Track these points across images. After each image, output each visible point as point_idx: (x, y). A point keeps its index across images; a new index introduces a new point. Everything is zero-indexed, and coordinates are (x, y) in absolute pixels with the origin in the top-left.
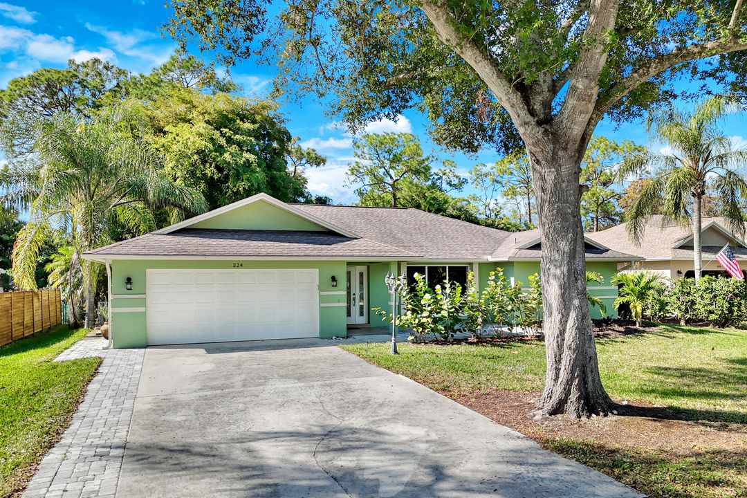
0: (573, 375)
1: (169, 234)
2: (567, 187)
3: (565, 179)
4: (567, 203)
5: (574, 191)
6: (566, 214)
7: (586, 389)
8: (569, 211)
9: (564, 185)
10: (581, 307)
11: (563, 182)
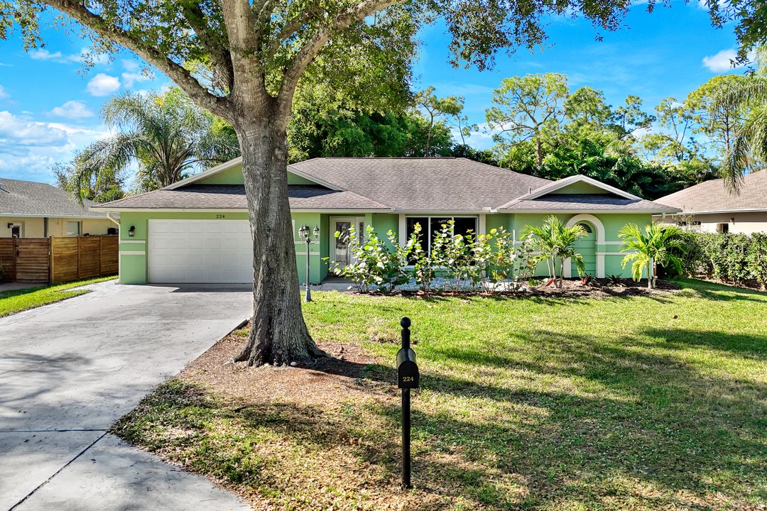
0: (257, 325)
1: (174, 190)
2: (254, 150)
3: (252, 143)
4: (256, 165)
5: (262, 154)
6: (256, 176)
7: (271, 340)
8: (258, 172)
9: (252, 148)
10: (267, 263)
11: (251, 145)
